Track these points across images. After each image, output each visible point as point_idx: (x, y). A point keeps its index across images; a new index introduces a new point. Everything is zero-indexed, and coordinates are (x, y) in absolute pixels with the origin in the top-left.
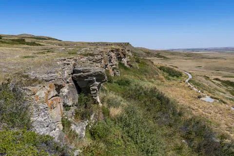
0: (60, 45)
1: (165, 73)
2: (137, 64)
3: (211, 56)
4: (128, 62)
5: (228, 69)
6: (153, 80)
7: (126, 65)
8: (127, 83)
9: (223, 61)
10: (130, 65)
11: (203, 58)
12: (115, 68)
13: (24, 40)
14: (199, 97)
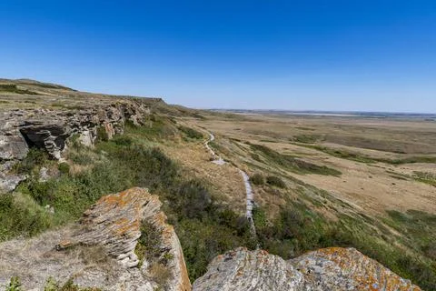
0: (72, 96)
1: (183, 134)
2: (151, 123)
3: (254, 118)
4: (138, 119)
5: (266, 133)
6: (164, 140)
7: (136, 123)
8: (128, 142)
9: (263, 124)
10: (140, 123)
11: (245, 120)
12: (116, 125)
13: (14, 87)
14: (211, 160)
